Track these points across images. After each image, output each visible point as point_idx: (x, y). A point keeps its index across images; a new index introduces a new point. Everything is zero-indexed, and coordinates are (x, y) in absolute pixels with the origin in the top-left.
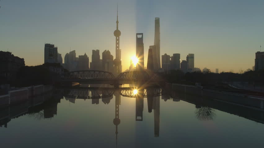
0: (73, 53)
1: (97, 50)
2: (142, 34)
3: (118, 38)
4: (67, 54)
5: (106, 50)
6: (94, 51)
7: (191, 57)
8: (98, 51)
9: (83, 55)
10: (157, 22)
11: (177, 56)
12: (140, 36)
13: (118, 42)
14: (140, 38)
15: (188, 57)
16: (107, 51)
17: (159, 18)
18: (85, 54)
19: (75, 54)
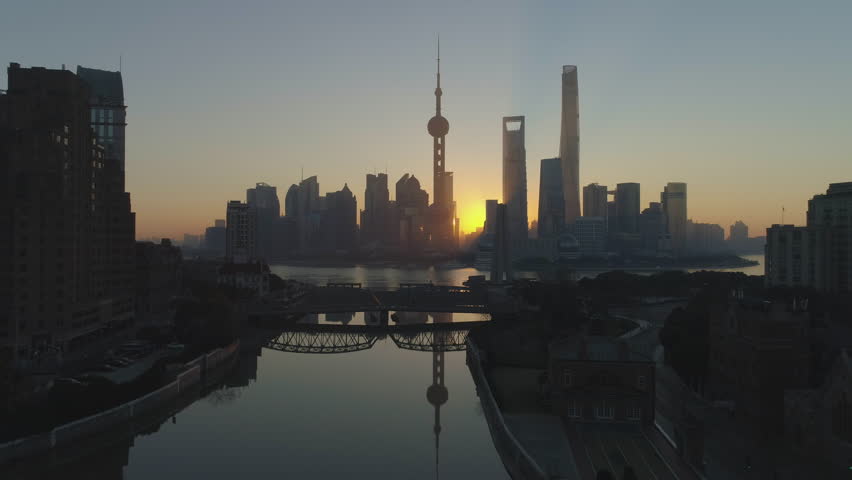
0: (311, 184)
1: (380, 175)
2: (521, 119)
3: (439, 140)
4: (294, 186)
5: (407, 175)
6: (370, 178)
7: (675, 193)
8: (383, 178)
9: (341, 190)
10: (570, 79)
11: (629, 192)
12: (514, 126)
13: (439, 152)
14: (513, 133)
15: (664, 195)
16: (410, 176)
17: (576, 67)
18: (346, 188)
19: (317, 185)
